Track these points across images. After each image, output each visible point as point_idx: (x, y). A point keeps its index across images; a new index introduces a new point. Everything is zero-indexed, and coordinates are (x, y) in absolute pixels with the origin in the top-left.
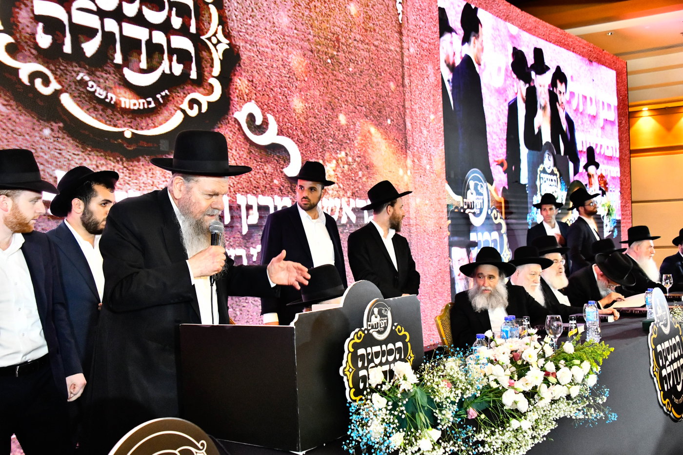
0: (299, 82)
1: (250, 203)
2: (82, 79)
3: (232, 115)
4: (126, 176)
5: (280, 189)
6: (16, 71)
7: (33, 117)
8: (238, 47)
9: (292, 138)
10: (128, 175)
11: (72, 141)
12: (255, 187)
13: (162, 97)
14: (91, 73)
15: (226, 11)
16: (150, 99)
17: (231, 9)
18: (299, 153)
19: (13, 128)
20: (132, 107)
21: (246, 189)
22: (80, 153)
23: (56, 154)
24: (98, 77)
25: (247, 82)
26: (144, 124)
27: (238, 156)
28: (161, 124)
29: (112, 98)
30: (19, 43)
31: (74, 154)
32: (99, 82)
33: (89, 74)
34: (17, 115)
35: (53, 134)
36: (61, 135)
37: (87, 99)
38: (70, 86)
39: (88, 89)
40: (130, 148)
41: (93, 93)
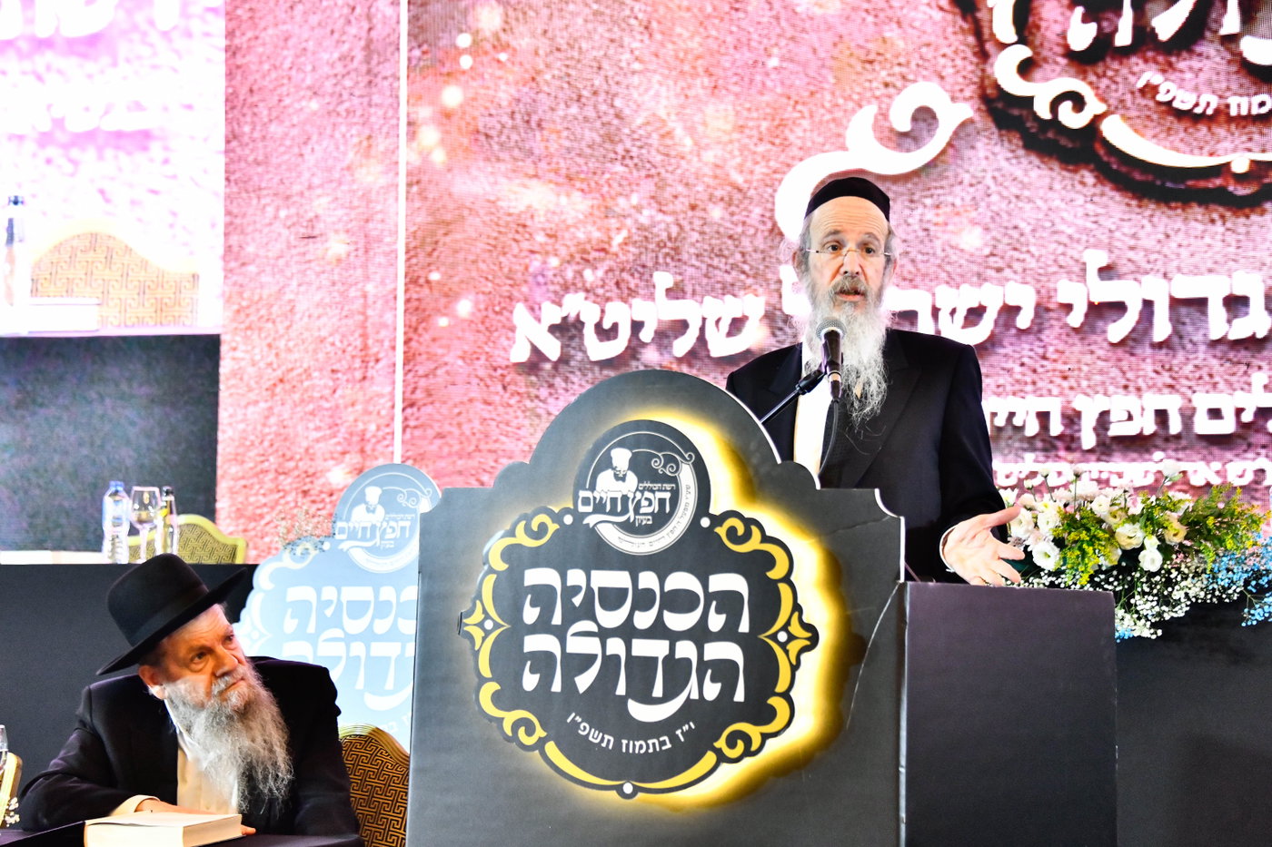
2: (1146, 86)
4: (1229, 246)
6: (1028, 101)
7: (1051, 169)
10: (1234, 243)
11: (1117, 196)
14: (1167, 68)
19: (1018, 192)
20: (1255, 111)
22: (1133, 216)
23: (1089, 225)
24: (1181, 71)
29: (1208, 104)
30: (1038, 54)
31: (1122, 220)
32: (1183, 80)
33: (1164, 71)
34: (1026, 171)
35: (1085, 190)
36: (1098, 189)
37: (1155, 117)
38: (1122, 101)
39: (1161, 97)
40: (1242, 191)
41: (1169, 103)
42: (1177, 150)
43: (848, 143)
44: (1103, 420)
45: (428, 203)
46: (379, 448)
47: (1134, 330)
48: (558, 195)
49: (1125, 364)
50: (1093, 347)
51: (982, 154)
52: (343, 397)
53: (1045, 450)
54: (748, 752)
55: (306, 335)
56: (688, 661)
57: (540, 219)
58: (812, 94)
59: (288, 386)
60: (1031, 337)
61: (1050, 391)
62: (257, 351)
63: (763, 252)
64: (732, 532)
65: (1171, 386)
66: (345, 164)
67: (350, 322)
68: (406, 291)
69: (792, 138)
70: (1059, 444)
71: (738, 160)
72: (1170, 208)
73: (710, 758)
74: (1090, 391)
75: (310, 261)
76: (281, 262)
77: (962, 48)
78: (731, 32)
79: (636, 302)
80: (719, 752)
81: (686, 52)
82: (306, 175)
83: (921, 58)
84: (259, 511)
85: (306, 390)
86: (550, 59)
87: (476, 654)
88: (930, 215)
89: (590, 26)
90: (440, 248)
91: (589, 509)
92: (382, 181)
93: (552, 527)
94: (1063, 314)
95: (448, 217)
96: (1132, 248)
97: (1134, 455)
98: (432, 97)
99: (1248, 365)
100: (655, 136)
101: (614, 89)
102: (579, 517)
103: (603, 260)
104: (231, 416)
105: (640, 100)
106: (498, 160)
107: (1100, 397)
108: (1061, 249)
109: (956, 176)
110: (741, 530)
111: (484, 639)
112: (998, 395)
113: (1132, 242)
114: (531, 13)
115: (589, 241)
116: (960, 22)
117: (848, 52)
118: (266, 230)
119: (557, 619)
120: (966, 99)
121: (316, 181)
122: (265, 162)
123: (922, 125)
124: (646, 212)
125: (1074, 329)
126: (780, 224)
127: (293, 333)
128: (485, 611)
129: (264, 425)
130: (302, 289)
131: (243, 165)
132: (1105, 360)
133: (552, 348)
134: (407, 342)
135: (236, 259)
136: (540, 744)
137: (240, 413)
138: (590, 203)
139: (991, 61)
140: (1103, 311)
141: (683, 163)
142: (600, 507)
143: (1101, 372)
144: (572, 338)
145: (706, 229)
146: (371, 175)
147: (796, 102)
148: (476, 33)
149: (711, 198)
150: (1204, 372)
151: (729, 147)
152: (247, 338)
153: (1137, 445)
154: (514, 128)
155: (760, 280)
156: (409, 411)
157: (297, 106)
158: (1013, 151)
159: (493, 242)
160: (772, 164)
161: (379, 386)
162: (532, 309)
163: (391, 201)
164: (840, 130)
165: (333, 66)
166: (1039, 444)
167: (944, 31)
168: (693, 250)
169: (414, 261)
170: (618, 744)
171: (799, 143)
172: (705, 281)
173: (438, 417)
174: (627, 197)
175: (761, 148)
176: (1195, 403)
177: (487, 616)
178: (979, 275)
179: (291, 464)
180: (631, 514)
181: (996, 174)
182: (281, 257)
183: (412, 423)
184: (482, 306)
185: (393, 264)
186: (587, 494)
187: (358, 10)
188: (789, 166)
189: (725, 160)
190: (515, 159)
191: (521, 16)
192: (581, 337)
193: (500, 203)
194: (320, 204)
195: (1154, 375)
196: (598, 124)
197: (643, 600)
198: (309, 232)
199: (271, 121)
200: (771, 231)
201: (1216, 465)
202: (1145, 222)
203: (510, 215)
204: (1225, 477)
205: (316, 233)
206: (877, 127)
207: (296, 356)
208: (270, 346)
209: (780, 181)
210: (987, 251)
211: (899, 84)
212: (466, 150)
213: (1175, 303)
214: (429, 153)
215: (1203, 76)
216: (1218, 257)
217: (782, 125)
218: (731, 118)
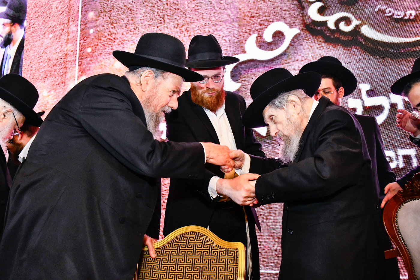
2: (379, 10)
6: (325, 23)
14: (388, 2)
24: (395, 3)
29: (411, 14)
30: (327, 4)
31: (376, 68)
32: (397, 6)
33: (386, 4)
35: (356, 57)
36: (362, 56)
37: (385, 23)
38: (368, 19)
39: (386, 15)
41: (391, 16)
43: (246, 50)
47: (388, 118)
51: (306, 47)
58: (229, 32)
72: (399, 61)
77: (292, 6)
96: (382, 81)
109: (294, 58)
113: (382, 78)
117: (243, 15)
120: (296, 26)
123: (277, 38)
139: (305, 9)
140: (372, 110)
147: (223, 37)
158: (320, 44)
164: (242, 45)
181: (313, 55)
187: (65, 30)
195: (401, 139)
202: (387, 68)
206: (257, 42)
211: (266, 23)
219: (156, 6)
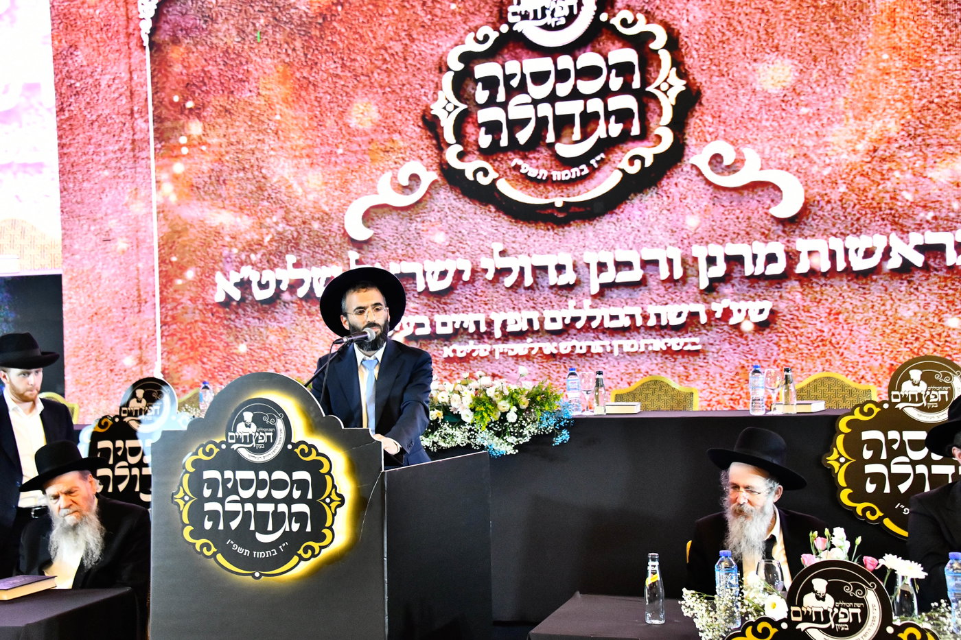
0: (802, 98)
1: (711, 255)
2: (515, 166)
3: (687, 162)
4: (556, 241)
5: (763, 234)
6: (463, 171)
7: (475, 205)
8: (698, 85)
9: (787, 170)
10: (558, 240)
11: (506, 218)
12: (720, 235)
13: (597, 162)
14: (524, 158)
15: (683, 50)
16: (583, 167)
17: (690, 44)
18: (801, 185)
19: (460, 215)
20: (564, 178)
21: (706, 239)
22: (513, 227)
23: (494, 231)
24: (531, 159)
25: (710, 120)
26: (576, 191)
27: (695, 204)
28: (595, 187)
29: (543, 175)
30: (466, 149)
31: (508, 229)
32: (531, 163)
34: (463, 205)
35: (491, 214)
36: (497, 214)
37: (520, 180)
38: (505, 172)
39: (523, 171)
40: (561, 216)
41: (526, 174)
42: (531, 195)
43: (379, 191)
44: (504, 324)
45: (169, 222)
46: (149, 346)
47: (516, 281)
48: (236, 217)
49: (513, 297)
50: (498, 289)
51: (443, 196)
52: (129, 321)
53: (478, 339)
54: (313, 556)
55: (108, 290)
56: (284, 513)
57: (227, 229)
58: (360, 167)
59: (99, 316)
60: (470, 285)
61: (479, 311)
62: (82, 299)
63: (340, 244)
64: (302, 451)
65: (534, 308)
66: (124, 203)
67: (131, 283)
68: (160, 266)
69: (351, 188)
70: (485, 336)
71: (325, 199)
72: (530, 224)
73: (296, 559)
74: (498, 310)
75: (107, 253)
76: (93, 253)
77: (430, 145)
78: (319, 137)
79: (278, 270)
80: (300, 556)
81: (297, 146)
82: (104, 208)
83: (412, 150)
84: (87, 381)
85: (109, 318)
86: (228, 149)
87: (181, 512)
88: (420, 226)
89: (247, 133)
90: (176, 245)
91: (234, 441)
92: (144, 211)
93: (216, 450)
94: (483, 274)
95: (180, 229)
96: (514, 242)
97: (519, 340)
98: (167, 167)
99: (567, 297)
100: (283, 187)
101: (261, 164)
102: (229, 445)
103: (260, 249)
104: (70, 333)
105: (275, 169)
106: (204, 200)
107: (502, 313)
108: (481, 242)
109: (431, 207)
110: (307, 450)
111: (185, 505)
112: (456, 313)
113: (514, 239)
114: (217, 127)
115: (253, 240)
116: (429, 133)
117: (376, 147)
118: (84, 237)
119: (220, 495)
120: (434, 170)
121: (109, 212)
122: (82, 202)
123: (414, 182)
124: (281, 225)
125: (489, 281)
126: (348, 231)
127: (101, 289)
128: (184, 492)
129: (88, 337)
130: (105, 266)
131: (70, 204)
132: (504, 295)
133: (236, 294)
134: (161, 292)
135: (69, 252)
136: (214, 555)
137: (75, 330)
138: (252, 221)
139: (444, 152)
140: (502, 272)
141: (298, 201)
142: (238, 441)
143: (502, 301)
144: (246, 289)
145: (311, 233)
146: (138, 208)
148: (189, 137)
149: (313, 218)
150: (548, 300)
151: (321, 193)
152: (77, 293)
153: (520, 336)
154: (211, 184)
155: (339, 259)
156: (164, 328)
157: (97, 173)
158: (457, 196)
159: (203, 241)
160: (342, 201)
161: (147, 315)
162: (225, 275)
163: (149, 221)
164: (374, 185)
165: (115, 152)
166: (476, 336)
167: (421, 137)
168: (305, 244)
169: (163, 251)
170: (251, 554)
171: (355, 191)
172: (312, 259)
173: (179, 330)
174: (271, 218)
175: (337, 193)
176: (544, 315)
177: (186, 494)
178: (444, 255)
179: (104, 356)
180: (254, 443)
181: (450, 206)
182: (93, 250)
183: (166, 333)
184: (199, 274)
185: (152, 253)
186: (233, 434)
187: (127, 125)
188: (350, 202)
189: (319, 200)
190: (213, 199)
191: (212, 128)
192: (251, 288)
193: (207, 222)
194: (112, 223)
195: (526, 302)
196: (254, 182)
197: (261, 484)
198: (107, 238)
199: (84, 181)
200: (343, 234)
201: (555, 344)
202: (519, 230)
203: (211, 227)
204: (558, 349)
205: (111, 238)
206: (392, 183)
207: (103, 301)
208: (89, 296)
209: (346, 209)
210: (447, 243)
211: (402, 162)
212: (187, 195)
213: (534, 268)
214: (168, 197)
215: (540, 162)
216: (552, 246)
217: (346, 181)
218: (321, 179)
219: (265, 115)
